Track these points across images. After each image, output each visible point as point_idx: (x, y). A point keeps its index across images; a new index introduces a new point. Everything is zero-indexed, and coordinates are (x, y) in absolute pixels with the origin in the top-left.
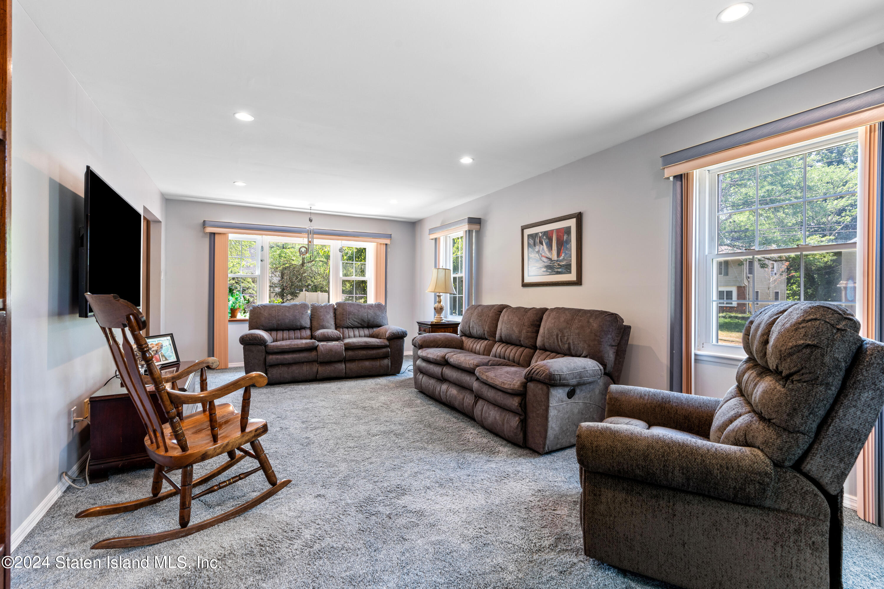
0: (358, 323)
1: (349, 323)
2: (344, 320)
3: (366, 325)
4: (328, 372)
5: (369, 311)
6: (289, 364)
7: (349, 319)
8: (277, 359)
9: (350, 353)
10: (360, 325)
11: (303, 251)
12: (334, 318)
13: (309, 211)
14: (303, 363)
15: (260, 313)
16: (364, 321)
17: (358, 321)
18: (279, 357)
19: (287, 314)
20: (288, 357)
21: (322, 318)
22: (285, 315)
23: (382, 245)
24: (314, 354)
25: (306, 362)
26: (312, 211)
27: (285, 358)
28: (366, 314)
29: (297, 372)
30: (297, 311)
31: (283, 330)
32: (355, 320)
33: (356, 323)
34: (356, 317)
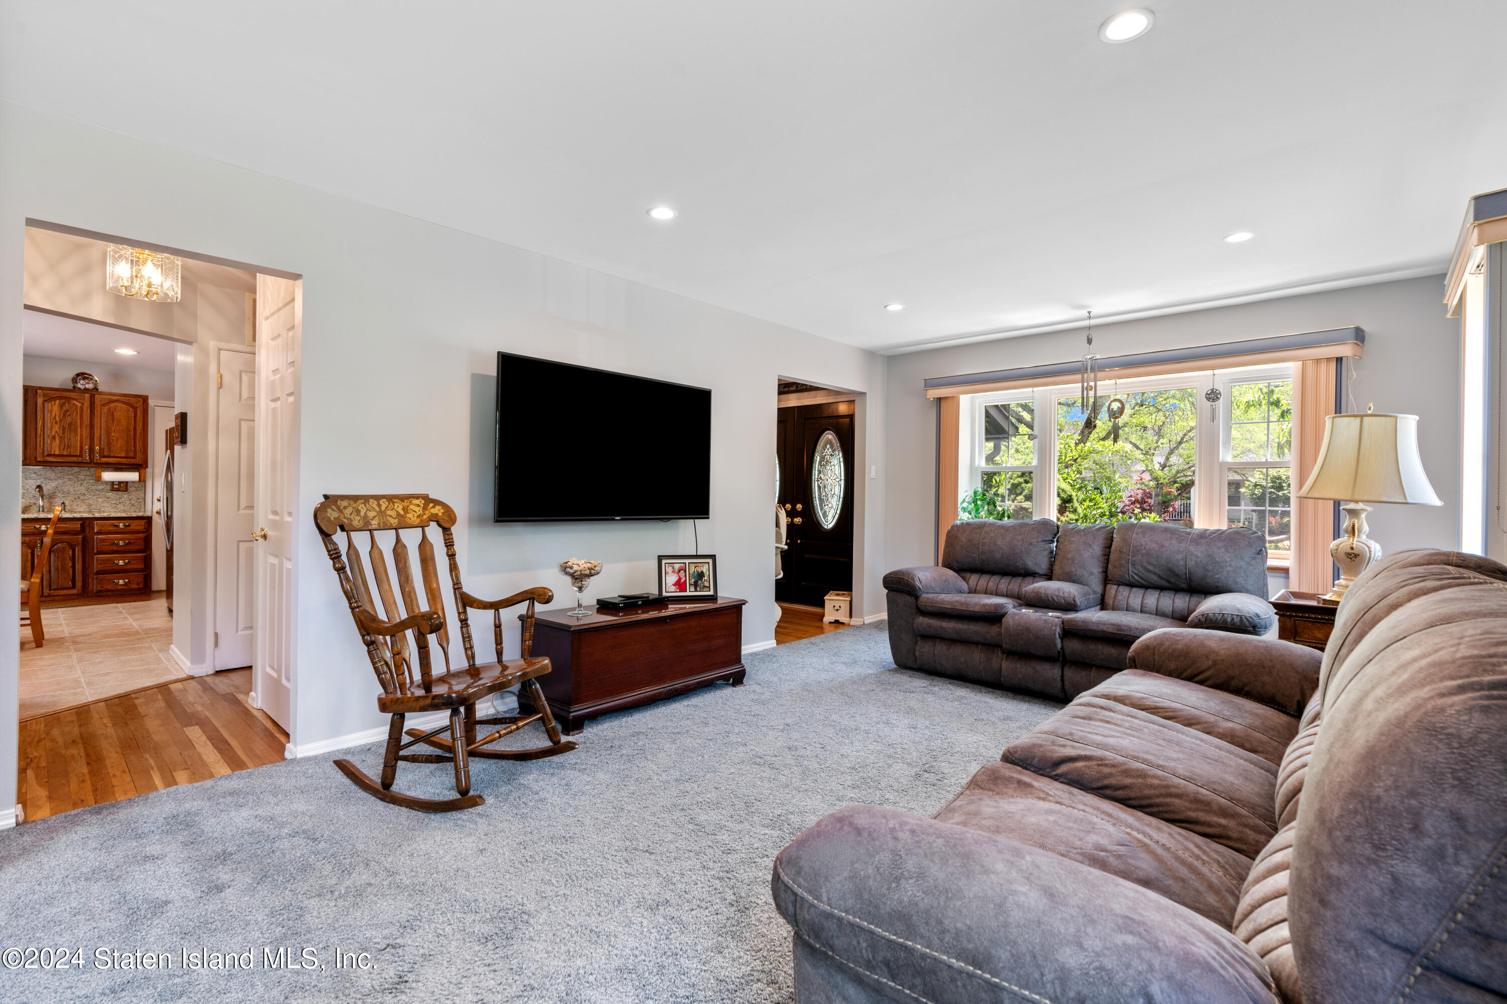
0: (1159, 576)
1: (1132, 573)
2: (1121, 565)
3: (1183, 586)
4: (1020, 676)
5: (1192, 548)
6: (952, 641)
7: (1133, 565)
8: (930, 626)
9: (1074, 645)
10: (1164, 583)
11: (1115, 408)
12: (1102, 559)
13: (1086, 323)
14: (977, 644)
15: (957, 537)
16: (1176, 575)
17: (1157, 571)
18: (934, 622)
19: (999, 543)
20: (948, 625)
21: (1069, 556)
22: (995, 544)
23: (1323, 366)
24: (994, 630)
25: (984, 644)
26: (1093, 322)
27: (942, 627)
28: (1180, 557)
29: (962, 659)
30: (1020, 538)
31: (993, 573)
32: (1150, 568)
33: (1155, 578)
34: (1153, 561)
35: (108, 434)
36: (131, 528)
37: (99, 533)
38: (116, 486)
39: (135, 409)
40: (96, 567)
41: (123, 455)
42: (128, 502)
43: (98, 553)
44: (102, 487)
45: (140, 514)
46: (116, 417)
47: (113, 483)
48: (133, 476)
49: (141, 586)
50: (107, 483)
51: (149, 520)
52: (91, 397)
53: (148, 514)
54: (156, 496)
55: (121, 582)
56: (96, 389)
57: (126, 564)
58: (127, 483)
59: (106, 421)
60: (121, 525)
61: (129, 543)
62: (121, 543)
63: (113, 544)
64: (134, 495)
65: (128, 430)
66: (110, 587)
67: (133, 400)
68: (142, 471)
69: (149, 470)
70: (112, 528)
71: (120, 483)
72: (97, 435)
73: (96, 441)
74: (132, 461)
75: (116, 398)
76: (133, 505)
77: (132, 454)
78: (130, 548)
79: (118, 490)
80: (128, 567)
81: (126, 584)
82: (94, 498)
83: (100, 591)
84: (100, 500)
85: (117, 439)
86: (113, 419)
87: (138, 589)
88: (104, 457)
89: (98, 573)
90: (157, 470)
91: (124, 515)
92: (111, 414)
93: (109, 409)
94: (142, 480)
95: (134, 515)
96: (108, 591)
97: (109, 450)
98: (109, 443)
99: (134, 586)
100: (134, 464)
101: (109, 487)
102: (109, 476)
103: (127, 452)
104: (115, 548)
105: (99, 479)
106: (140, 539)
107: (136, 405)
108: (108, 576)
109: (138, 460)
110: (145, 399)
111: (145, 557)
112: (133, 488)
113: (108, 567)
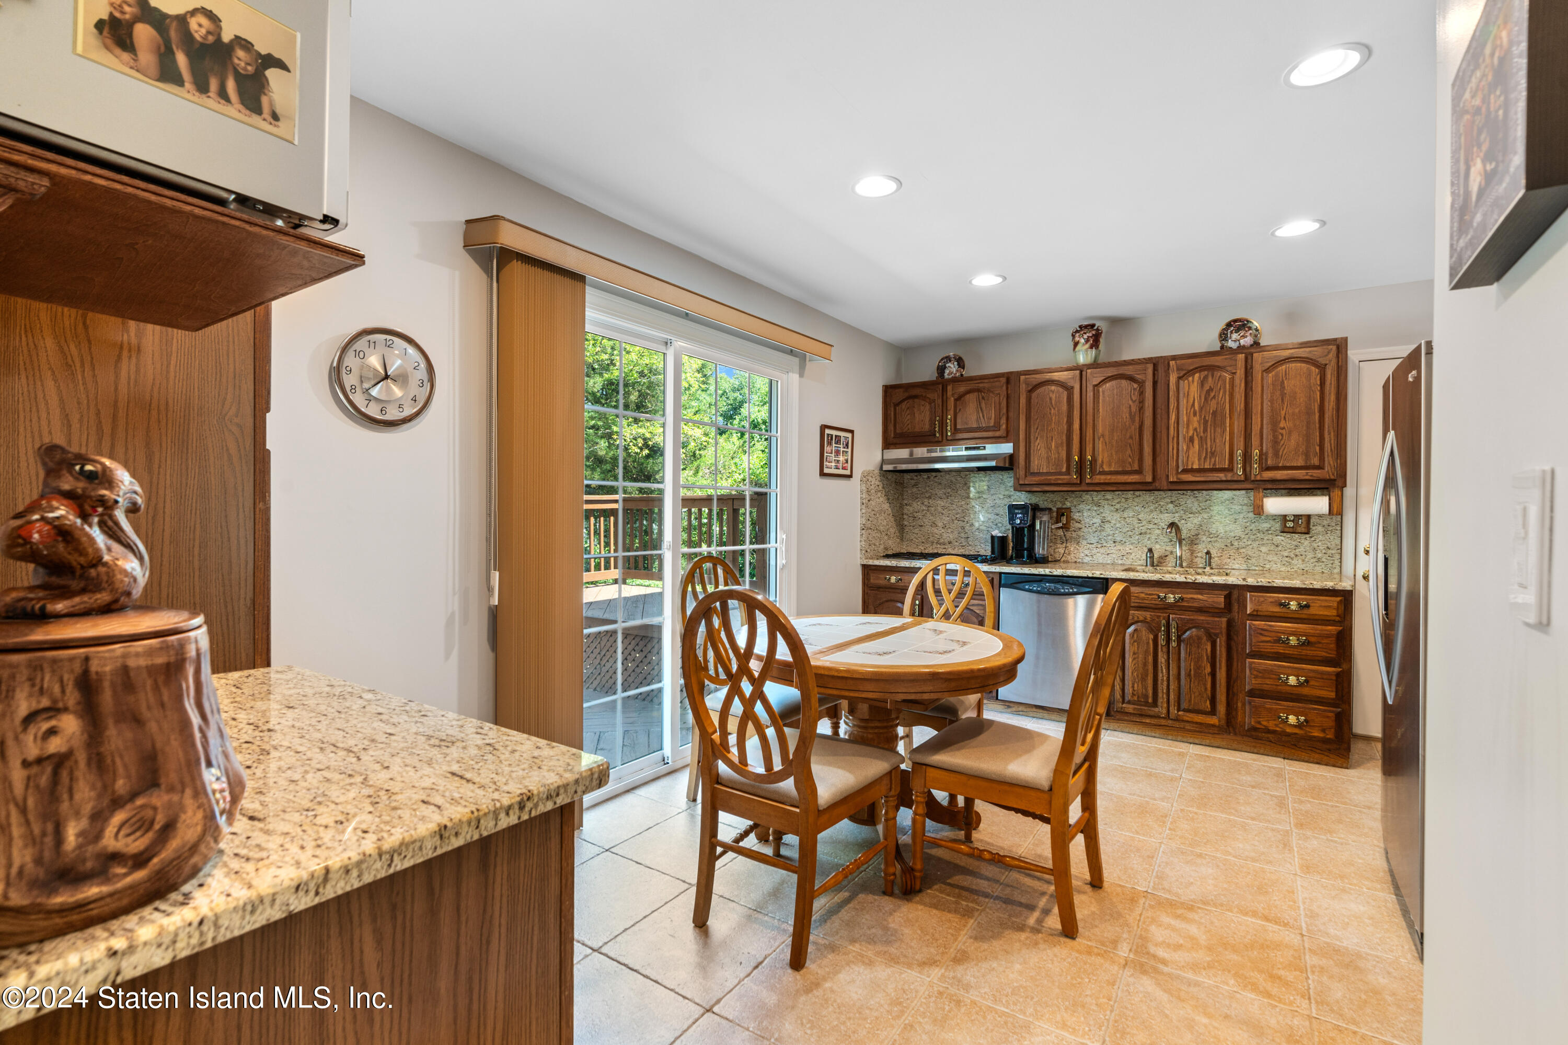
35: (1274, 424)
36: (1313, 611)
37: (1255, 616)
38: (1290, 524)
39: (1322, 368)
40: (1249, 682)
41: (1300, 462)
42: (1310, 555)
43: (1253, 655)
44: (1266, 525)
45: (1329, 584)
46: (1288, 390)
47: (1284, 518)
48: (1317, 504)
49: (1330, 735)
50: (1274, 517)
51: (1346, 597)
52: (1246, 359)
53: (1346, 585)
54: (1363, 543)
55: (1292, 719)
56: (1256, 344)
57: (1301, 685)
58: (1309, 517)
59: (1272, 401)
60: (1293, 605)
61: (1308, 643)
62: (1293, 641)
63: (1278, 640)
64: (1321, 539)
65: (1309, 413)
66: (1271, 725)
67: (1316, 352)
68: (1336, 493)
69: (1349, 491)
70: (1277, 609)
71: (1297, 517)
72: (1256, 429)
73: (1255, 441)
74: (1316, 473)
75: (1286, 353)
76: (1319, 560)
77: (1315, 461)
78: (1309, 652)
79: (1293, 531)
80: (1305, 691)
81: (1299, 726)
82: (1255, 545)
83: (1255, 729)
84: (1264, 549)
85: (1290, 433)
86: (1283, 396)
87: (1325, 741)
88: (1268, 469)
89: (1252, 693)
90: (1364, 491)
91: (1297, 583)
92: (1280, 385)
93: (1277, 375)
94: (1336, 511)
95: (1317, 585)
96: (1268, 731)
97: (1276, 454)
98: (1275, 442)
99: (1316, 733)
100: (1319, 480)
101: (1278, 526)
102: (1276, 505)
103: (1307, 455)
104: (1280, 649)
105: (1258, 510)
106: (1328, 636)
107: (1322, 361)
108: (1269, 704)
109: (1327, 472)
110: (1340, 346)
111: (1338, 675)
112: (1320, 528)
113: (1268, 684)
